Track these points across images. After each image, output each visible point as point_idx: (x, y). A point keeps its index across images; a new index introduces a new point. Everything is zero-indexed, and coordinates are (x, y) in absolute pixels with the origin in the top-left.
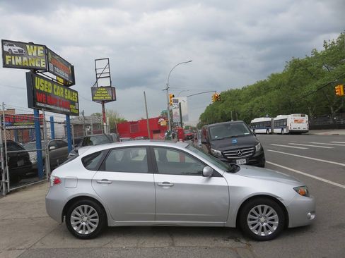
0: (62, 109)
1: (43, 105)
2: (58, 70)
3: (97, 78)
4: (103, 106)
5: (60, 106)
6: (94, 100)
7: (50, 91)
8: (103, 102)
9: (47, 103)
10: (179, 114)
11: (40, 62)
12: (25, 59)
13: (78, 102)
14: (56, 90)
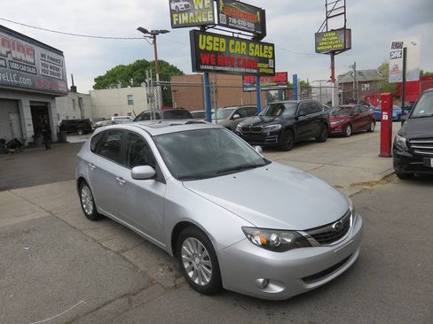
0: (243, 70)
1: (211, 68)
2: (234, 21)
3: (327, 18)
4: (333, 59)
5: (239, 66)
6: (317, 51)
7: (223, 50)
8: (333, 53)
9: (217, 65)
10: (401, 68)
11: (206, 15)
12: (191, 14)
13: (273, 58)
14: (233, 47)
